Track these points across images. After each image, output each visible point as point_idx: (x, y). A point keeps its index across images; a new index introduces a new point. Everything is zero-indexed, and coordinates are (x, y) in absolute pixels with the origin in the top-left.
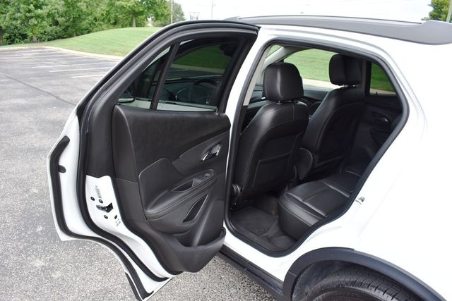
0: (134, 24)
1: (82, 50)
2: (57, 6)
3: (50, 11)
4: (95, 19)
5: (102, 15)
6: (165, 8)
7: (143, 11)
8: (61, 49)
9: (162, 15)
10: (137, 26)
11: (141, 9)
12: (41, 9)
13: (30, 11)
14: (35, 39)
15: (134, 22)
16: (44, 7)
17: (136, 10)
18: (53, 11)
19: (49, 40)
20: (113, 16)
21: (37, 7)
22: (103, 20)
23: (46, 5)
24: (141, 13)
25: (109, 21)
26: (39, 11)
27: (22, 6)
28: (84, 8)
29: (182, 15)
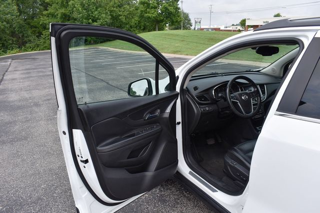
0: (157, 29)
1: (122, 49)
2: (106, 20)
3: (102, 23)
4: (131, 27)
5: (136, 24)
6: (178, 16)
7: (163, 20)
8: (109, 48)
9: (177, 21)
10: (159, 30)
11: (162, 18)
12: (96, 22)
13: (89, 23)
14: (92, 42)
15: (157, 27)
16: (98, 21)
17: (159, 19)
18: (104, 23)
19: (101, 43)
20: (143, 24)
21: (94, 21)
22: (136, 27)
23: (100, 19)
24: (162, 21)
25: (140, 27)
26: (95, 24)
27: (84, 21)
28: (124, 20)
29: (190, 20)
